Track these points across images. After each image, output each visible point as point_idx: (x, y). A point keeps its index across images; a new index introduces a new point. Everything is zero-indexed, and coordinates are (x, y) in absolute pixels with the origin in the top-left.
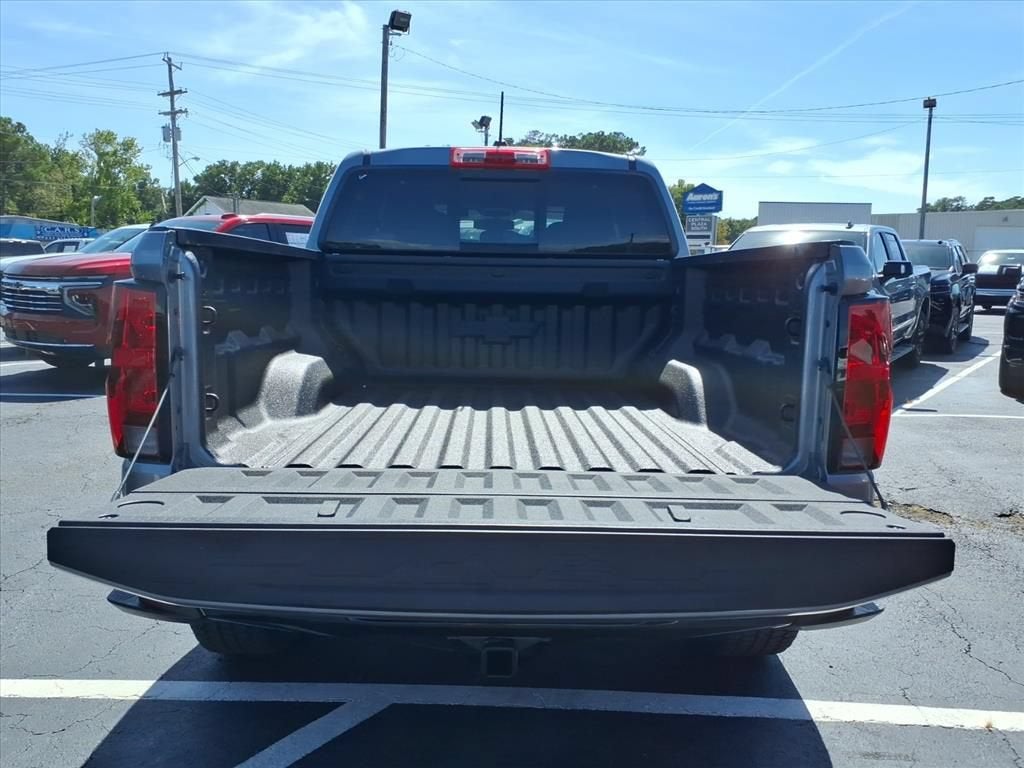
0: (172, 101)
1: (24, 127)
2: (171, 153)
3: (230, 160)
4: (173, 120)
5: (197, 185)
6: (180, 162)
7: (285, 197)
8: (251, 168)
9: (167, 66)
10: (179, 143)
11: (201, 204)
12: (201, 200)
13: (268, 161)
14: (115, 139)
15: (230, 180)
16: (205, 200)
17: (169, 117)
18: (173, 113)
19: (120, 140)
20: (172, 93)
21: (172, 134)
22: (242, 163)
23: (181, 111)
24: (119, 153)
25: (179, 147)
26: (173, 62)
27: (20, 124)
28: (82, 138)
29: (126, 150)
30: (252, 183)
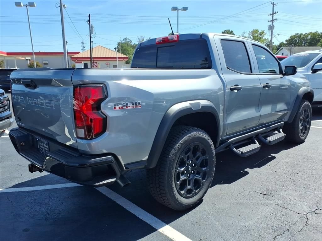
0: (273, 17)
1: (233, 32)
2: (271, 34)
3: (299, 33)
4: (272, 23)
5: (286, 43)
6: (273, 36)
7: (318, 45)
8: (306, 35)
9: (272, 5)
10: (273, 30)
11: (281, 50)
12: (281, 49)
13: (314, 31)
14: (258, 32)
15: (299, 40)
16: (282, 48)
17: (271, 22)
18: (273, 21)
19: (260, 32)
20: (273, 14)
21: (271, 28)
22: (304, 34)
23: (275, 20)
24: (259, 36)
25: (273, 32)
26: (274, 3)
27: (232, 31)
28: (249, 33)
29: (261, 35)
30: (306, 40)
